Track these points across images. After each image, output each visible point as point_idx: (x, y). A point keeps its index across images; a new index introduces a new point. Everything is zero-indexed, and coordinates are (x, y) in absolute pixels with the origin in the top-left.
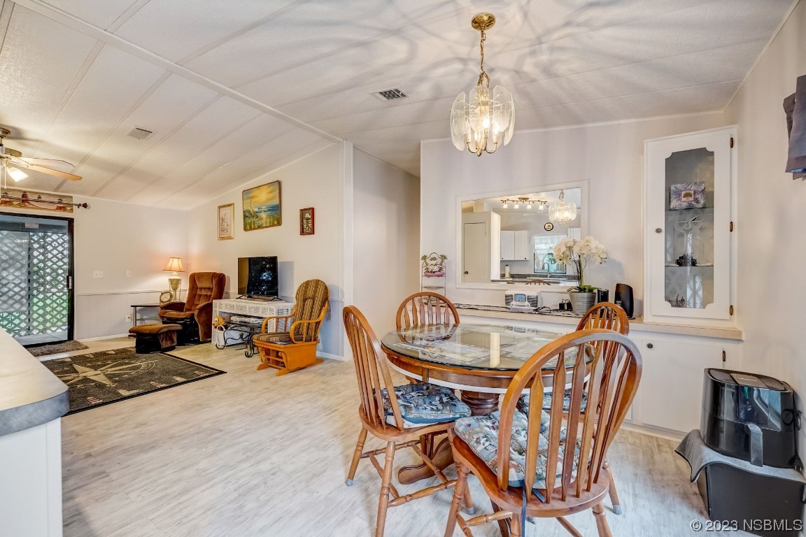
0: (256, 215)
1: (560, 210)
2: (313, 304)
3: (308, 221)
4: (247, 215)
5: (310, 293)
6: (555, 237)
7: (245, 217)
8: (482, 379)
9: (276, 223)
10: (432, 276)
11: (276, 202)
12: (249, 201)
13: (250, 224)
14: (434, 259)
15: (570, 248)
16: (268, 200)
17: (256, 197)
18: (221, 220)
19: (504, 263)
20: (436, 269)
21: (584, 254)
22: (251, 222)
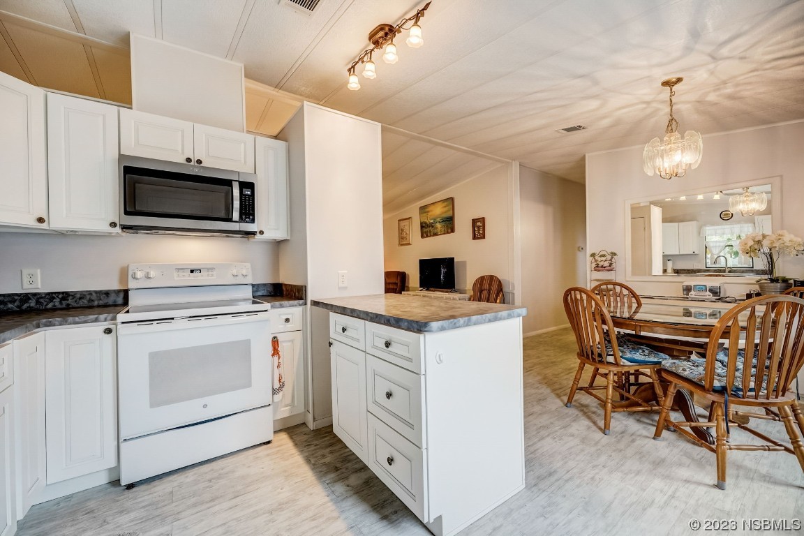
0: (432, 225)
1: (744, 202)
2: (489, 295)
3: (479, 229)
4: (423, 226)
5: (486, 286)
6: (735, 226)
7: (422, 227)
8: (685, 332)
9: (449, 231)
10: (602, 271)
11: (450, 214)
12: (425, 214)
13: (426, 233)
14: (604, 256)
15: (759, 242)
16: (443, 213)
17: (432, 211)
18: (401, 231)
19: (667, 258)
20: (606, 264)
21: (776, 247)
22: (427, 230)
